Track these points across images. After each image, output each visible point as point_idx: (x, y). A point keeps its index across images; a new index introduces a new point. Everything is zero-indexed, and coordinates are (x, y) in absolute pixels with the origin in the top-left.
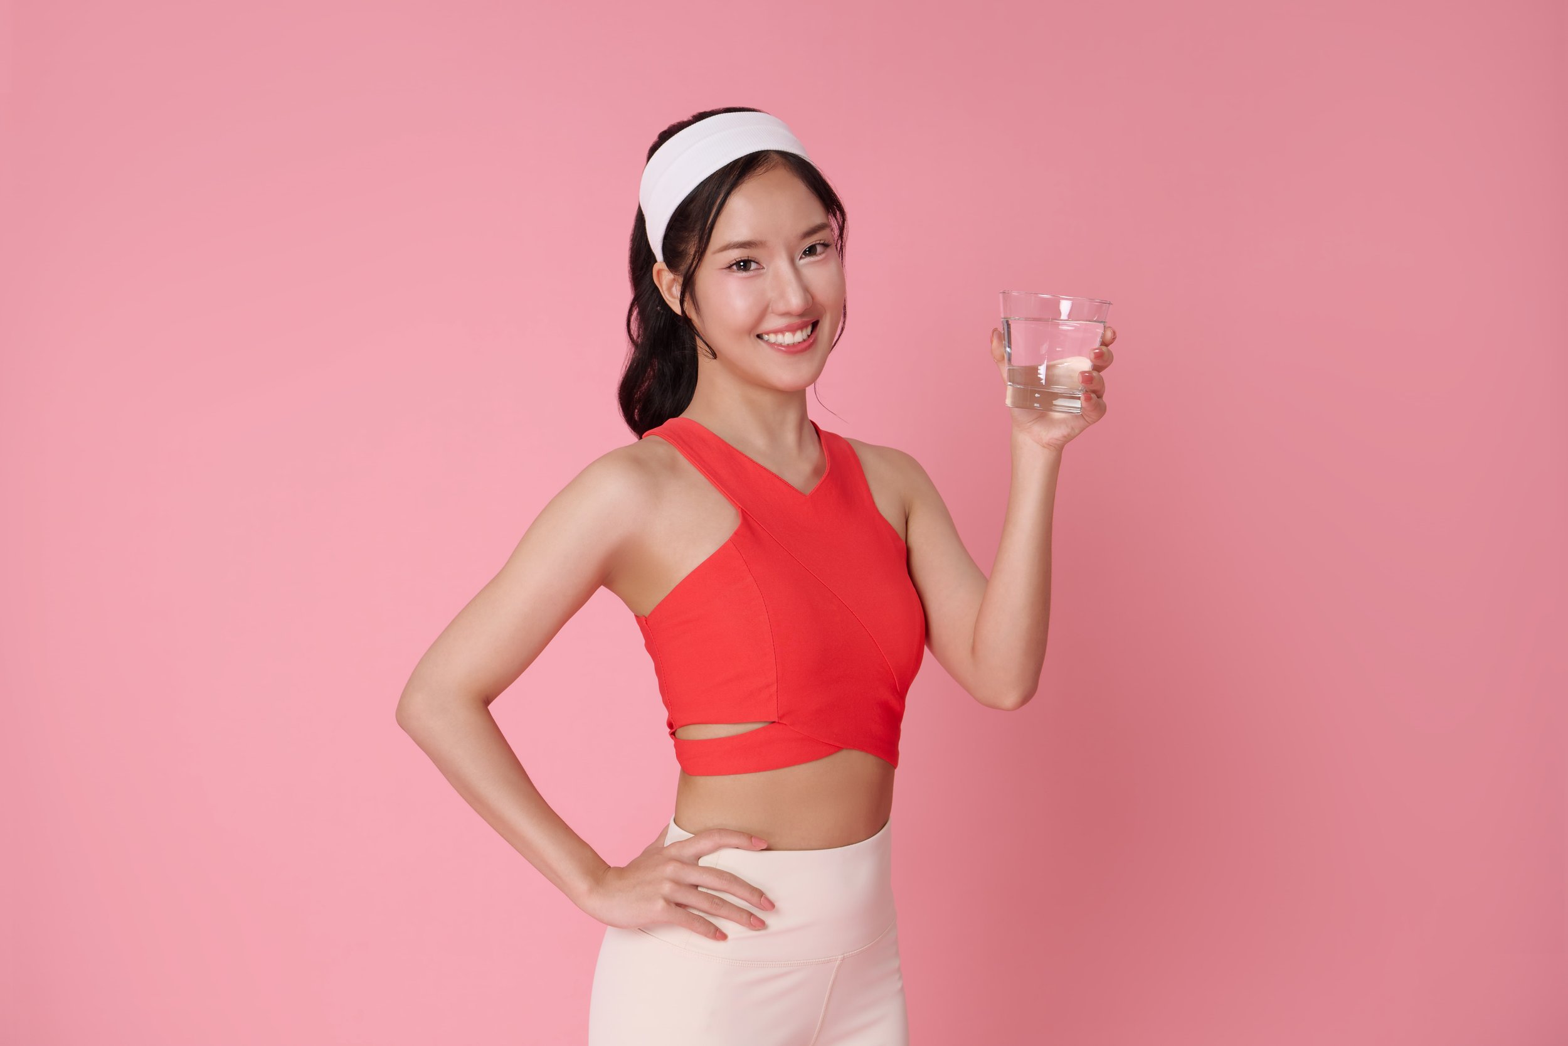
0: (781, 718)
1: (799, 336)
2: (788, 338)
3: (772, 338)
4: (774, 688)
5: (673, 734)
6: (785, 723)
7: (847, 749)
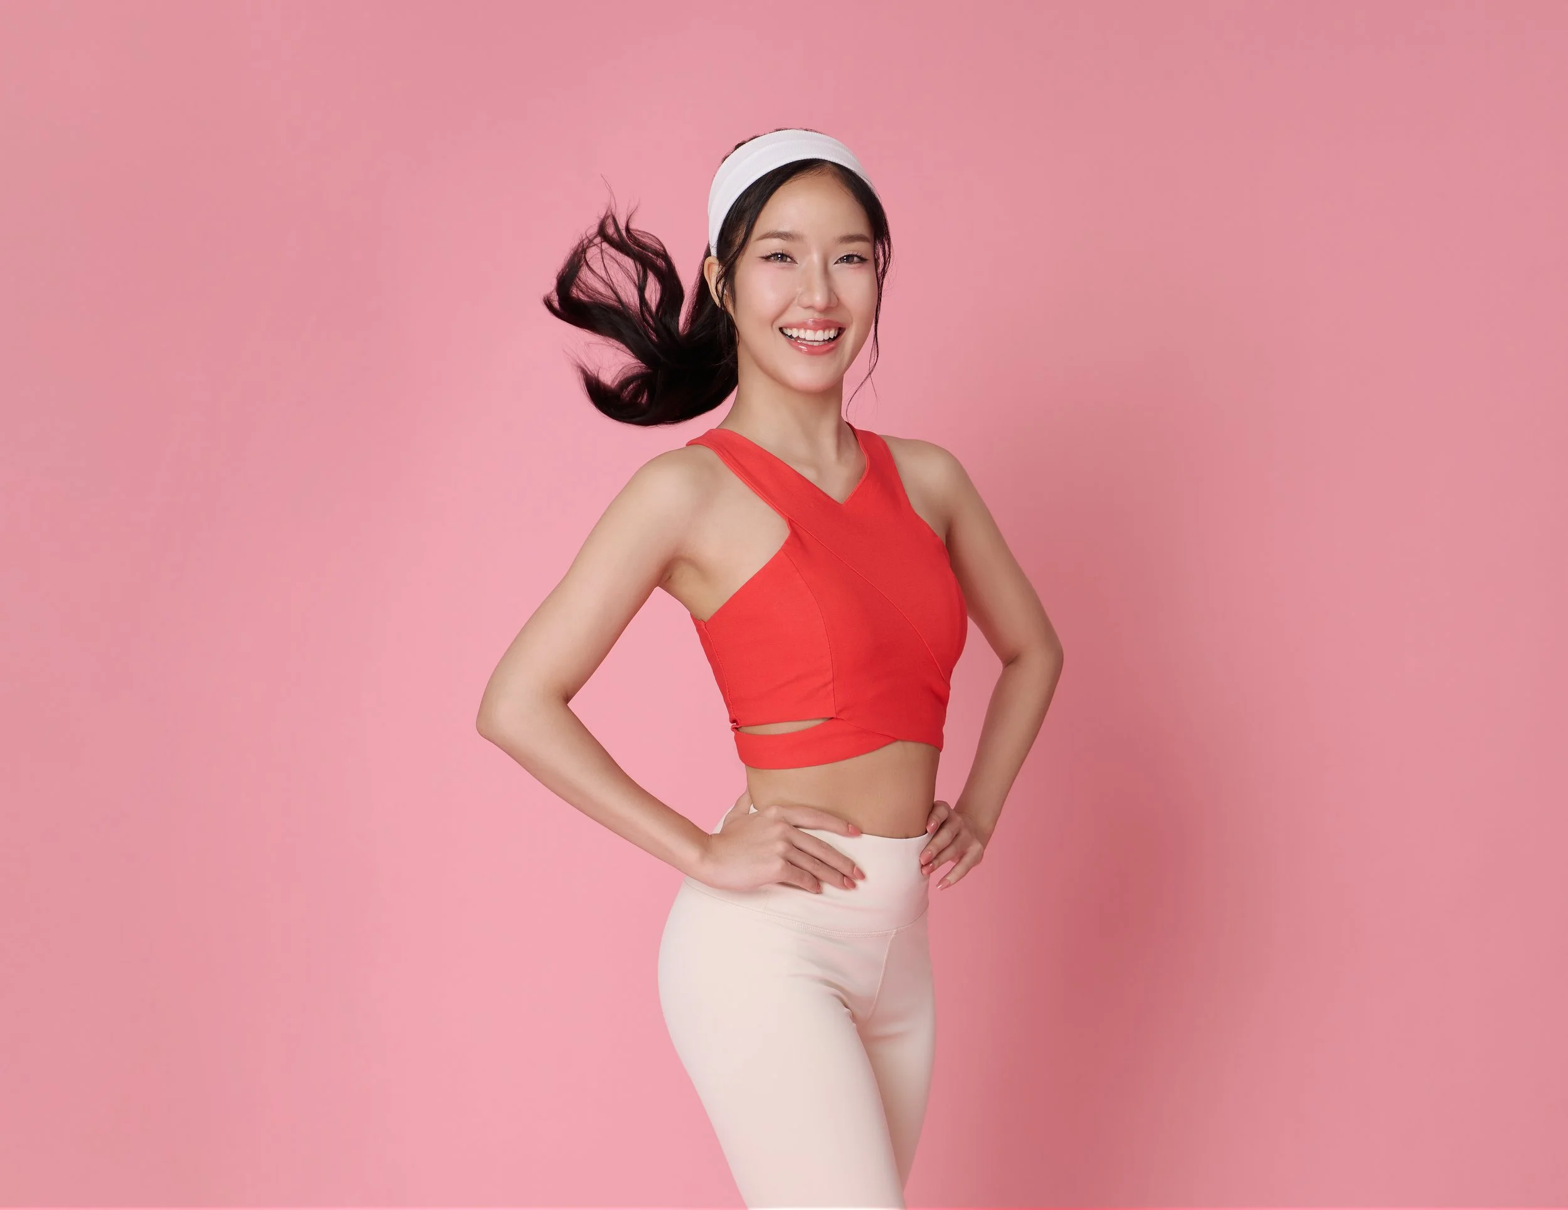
0: (839, 713)
1: (821, 335)
2: (809, 335)
3: (795, 333)
4: (830, 687)
5: (735, 729)
6: (842, 718)
7: (902, 740)
